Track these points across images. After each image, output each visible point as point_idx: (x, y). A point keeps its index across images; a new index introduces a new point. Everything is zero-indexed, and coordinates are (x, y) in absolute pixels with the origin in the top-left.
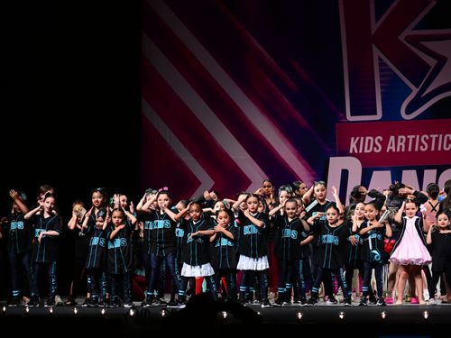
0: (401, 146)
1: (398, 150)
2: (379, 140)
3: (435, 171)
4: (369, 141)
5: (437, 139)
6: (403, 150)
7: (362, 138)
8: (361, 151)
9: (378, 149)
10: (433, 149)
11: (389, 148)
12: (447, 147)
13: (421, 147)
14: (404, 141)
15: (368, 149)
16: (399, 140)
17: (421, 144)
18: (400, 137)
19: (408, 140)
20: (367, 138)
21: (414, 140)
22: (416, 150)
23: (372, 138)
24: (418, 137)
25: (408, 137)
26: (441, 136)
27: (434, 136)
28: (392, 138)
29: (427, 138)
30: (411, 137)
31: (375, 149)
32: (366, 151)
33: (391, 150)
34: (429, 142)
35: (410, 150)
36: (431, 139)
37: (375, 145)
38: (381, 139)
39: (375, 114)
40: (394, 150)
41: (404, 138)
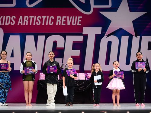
0: (26, 22)
1: (24, 24)
2: (13, 18)
3: (44, 36)
4: (8, 18)
5: (46, 19)
6: (27, 24)
7: (4, 17)
8: (3, 24)
9: (13, 23)
10: (43, 24)
11: (19, 23)
12: (51, 23)
13: (37, 23)
14: (28, 19)
15: (8, 23)
16: (25, 19)
17: (37, 21)
18: (25, 17)
19: (29, 19)
20: (7, 17)
21: (33, 19)
22: (34, 24)
23: (9, 17)
24: (35, 17)
25: (30, 17)
26: (48, 17)
27: (44, 17)
28: (21, 17)
29: (40, 18)
30: (31, 17)
31: (11, 23)
32: (6, 24)
33: (20, 24)
34: (41, 20)
35: (31, 24)
36: (42, 19)
37: (11, 21)
38: (15, 18)
39: (12, 3)
40: (22, 24)
41: (27, 17)
